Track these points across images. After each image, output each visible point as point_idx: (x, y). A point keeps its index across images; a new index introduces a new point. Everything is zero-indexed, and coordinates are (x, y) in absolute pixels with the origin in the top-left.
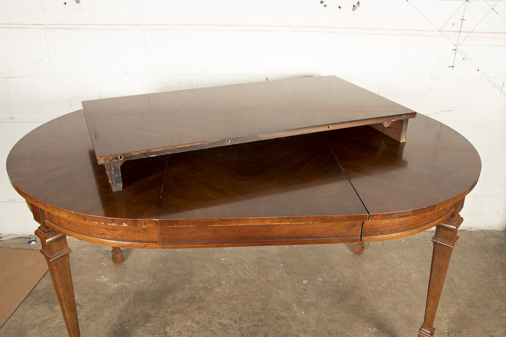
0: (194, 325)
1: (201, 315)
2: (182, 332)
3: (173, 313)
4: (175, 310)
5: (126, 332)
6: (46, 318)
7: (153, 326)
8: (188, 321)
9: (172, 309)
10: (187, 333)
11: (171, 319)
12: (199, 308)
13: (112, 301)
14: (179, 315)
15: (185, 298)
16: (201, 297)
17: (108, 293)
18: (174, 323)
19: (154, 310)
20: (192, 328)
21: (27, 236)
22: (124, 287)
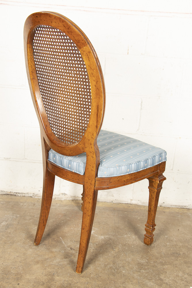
0: (186, 276)
1: (190, 269)
2: (177, 280)
3: (163, 264)
4: (164, 262)
5: (124, 275)
6: (47, 257)
7: (147, 273)
8: (179, 272)
9: (161, 260)
10: (182, 282)
11: (162, 269)
12: (186, 263)
13: (103, 249)
14: (169, 266)
15: (170, 253)
16: (184, 253)
17: (97, 242)
18: (166, 272)
19: (144, 260)
20: (185, 278)
21: (12, 194)
22: (110, 239)
